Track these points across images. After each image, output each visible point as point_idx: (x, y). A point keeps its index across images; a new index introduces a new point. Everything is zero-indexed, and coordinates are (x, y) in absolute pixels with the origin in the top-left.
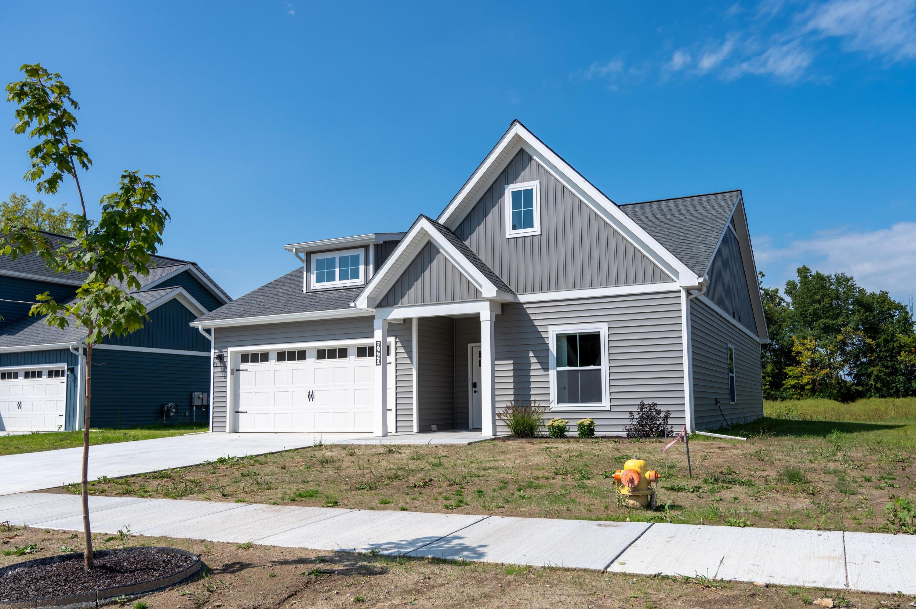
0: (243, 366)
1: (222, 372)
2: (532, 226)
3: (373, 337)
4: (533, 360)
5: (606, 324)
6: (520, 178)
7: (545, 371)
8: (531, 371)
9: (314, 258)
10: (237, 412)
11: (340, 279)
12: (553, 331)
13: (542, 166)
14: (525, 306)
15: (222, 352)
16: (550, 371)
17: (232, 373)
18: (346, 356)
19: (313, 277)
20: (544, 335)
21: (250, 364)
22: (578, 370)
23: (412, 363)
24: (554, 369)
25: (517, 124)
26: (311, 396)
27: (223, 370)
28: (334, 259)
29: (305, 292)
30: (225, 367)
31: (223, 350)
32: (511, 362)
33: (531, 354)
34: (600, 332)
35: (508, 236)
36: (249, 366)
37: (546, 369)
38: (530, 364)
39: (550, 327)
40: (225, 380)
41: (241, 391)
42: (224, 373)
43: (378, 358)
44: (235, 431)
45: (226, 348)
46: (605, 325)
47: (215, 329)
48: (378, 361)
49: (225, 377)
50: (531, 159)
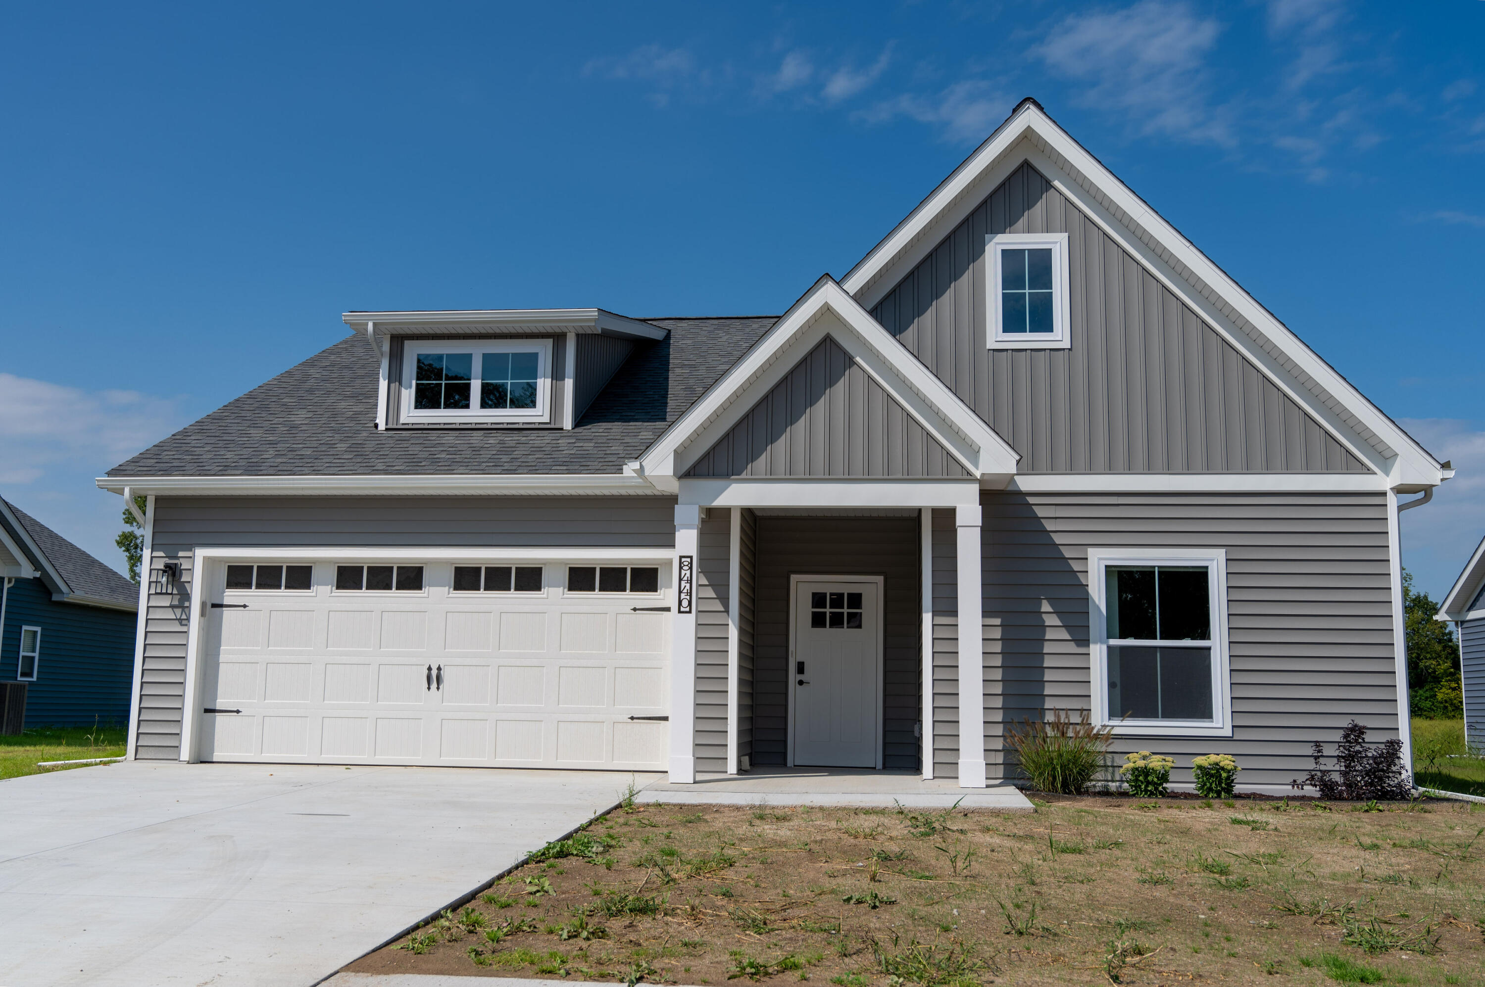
0: (232, 596)
1: (172, 607)
2: (1049, 328)
3: (672, 545)
4: (1051, 620)
5: (1223, 551)
6: (1021, 223)
7: (1078, 645)
8: (1046, 644)
9: (412, 352)
10: (207, 711)
11: (484, 405)
12: (1100, 559)
13: (1072, 204)
14: (1031, 500)
15: (178, 558)
16: (1091, 646)
17: (203, 614)
18: (537, 587)
19: (408, 395)
20: (1076, 566)
21: (253, 592)
22: (1156, 647)
23: (727, 611)
24: (1102, 642)
25: (1032, 107)
26: (435, 678)
27: (176, 602)
28: (469, 357)
29: (382, 426)
30: (185, 596)
31: (181, 554)
32: (998, 621)
33: (1046, 607)
34: (1207, 567)
35: (991, 344)
36: (252, 596)
37: (1083, 641)
38: (1043, 627)
39: (1091, 551)
40: (184, 629)
41: (222, 658)
42: (178, 611)
43: (683, 596)
44: (202, 758)
45: (190, 547)
46: (1220, 555)
47: (158, 499)
48: (685, 603)
49: (184, 621)
50: (1048, 185)
